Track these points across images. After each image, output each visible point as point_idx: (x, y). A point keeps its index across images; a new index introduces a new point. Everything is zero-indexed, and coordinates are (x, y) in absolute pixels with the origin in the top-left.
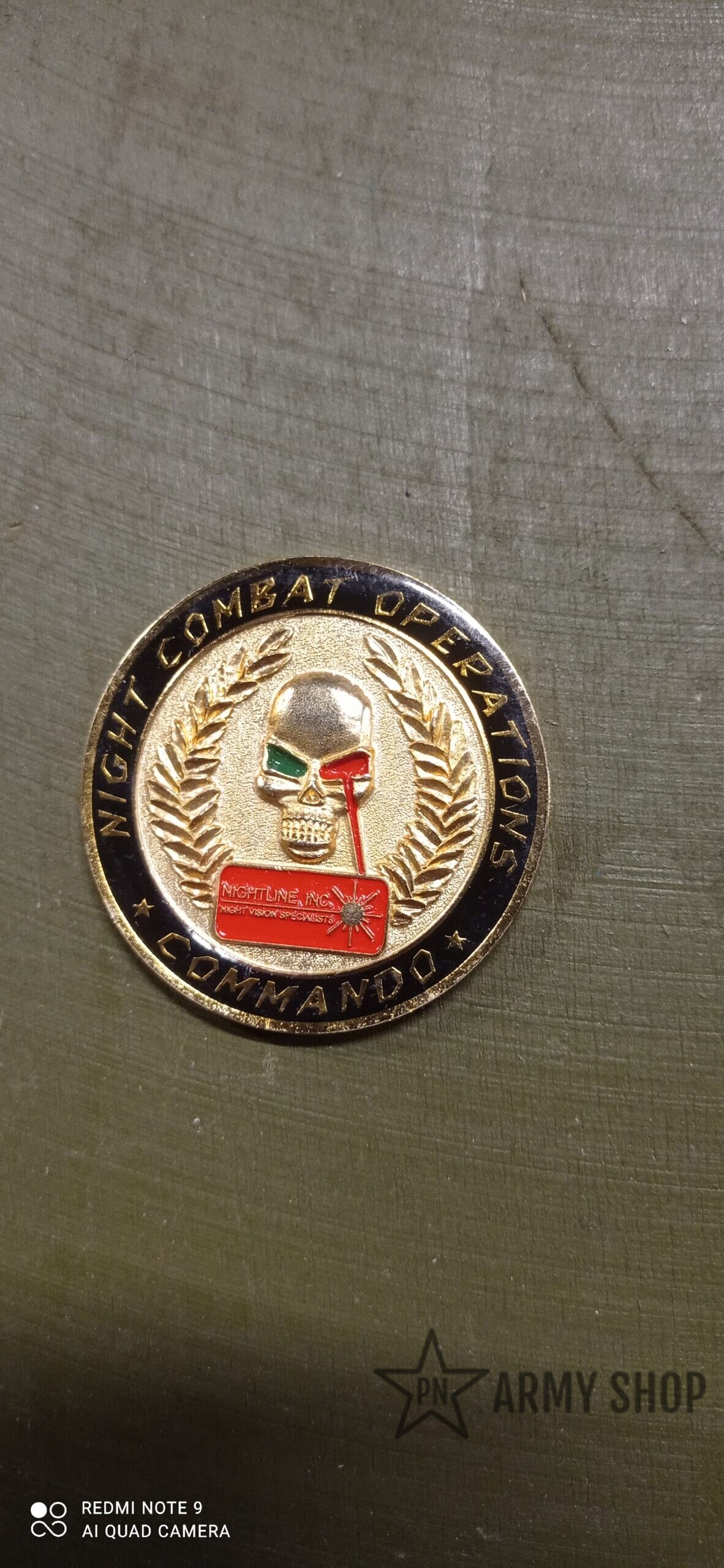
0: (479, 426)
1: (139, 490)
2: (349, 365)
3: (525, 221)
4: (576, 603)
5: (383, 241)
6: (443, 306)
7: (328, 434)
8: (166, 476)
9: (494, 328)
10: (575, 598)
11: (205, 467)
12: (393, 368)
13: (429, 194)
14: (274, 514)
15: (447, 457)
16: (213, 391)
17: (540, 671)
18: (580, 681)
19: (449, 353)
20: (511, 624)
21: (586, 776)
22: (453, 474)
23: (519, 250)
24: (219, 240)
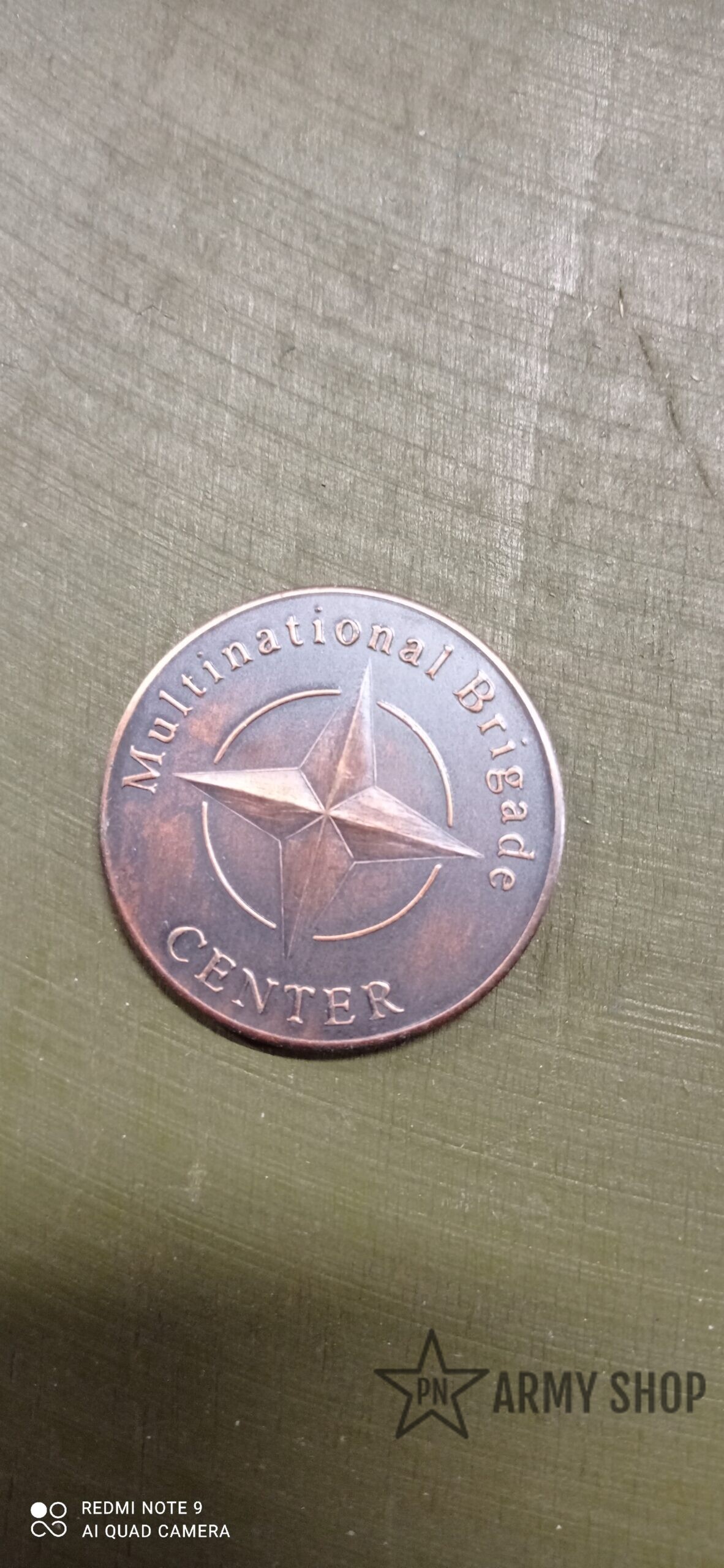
0: (548, 455)
1: (133, 471)
2: (402, 360)
3: (634, 221)
4: (632, 683)
5: (463, 217)
6: (524, 306)
7: (368, 439)
8: (167, 459)
9: (581, 341)
10: (632, 676)
11: (215, 455)
12: (454, 372)
13: (525, 172)
14: (291, 525)
15: (504, 486)
16: (238, 368)
17: (577, 757)
18: (624, 777)
19: (523, 363)
20: (553, 696)
21: (617, 890)
22: (508, 508)
23: (623, 253)
24: (270, 188)
